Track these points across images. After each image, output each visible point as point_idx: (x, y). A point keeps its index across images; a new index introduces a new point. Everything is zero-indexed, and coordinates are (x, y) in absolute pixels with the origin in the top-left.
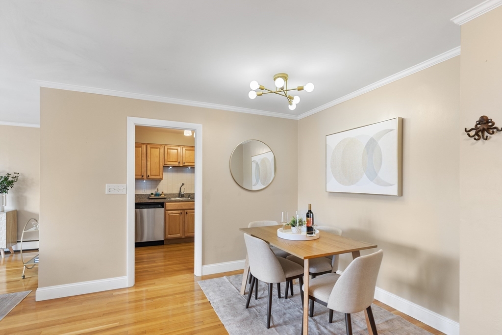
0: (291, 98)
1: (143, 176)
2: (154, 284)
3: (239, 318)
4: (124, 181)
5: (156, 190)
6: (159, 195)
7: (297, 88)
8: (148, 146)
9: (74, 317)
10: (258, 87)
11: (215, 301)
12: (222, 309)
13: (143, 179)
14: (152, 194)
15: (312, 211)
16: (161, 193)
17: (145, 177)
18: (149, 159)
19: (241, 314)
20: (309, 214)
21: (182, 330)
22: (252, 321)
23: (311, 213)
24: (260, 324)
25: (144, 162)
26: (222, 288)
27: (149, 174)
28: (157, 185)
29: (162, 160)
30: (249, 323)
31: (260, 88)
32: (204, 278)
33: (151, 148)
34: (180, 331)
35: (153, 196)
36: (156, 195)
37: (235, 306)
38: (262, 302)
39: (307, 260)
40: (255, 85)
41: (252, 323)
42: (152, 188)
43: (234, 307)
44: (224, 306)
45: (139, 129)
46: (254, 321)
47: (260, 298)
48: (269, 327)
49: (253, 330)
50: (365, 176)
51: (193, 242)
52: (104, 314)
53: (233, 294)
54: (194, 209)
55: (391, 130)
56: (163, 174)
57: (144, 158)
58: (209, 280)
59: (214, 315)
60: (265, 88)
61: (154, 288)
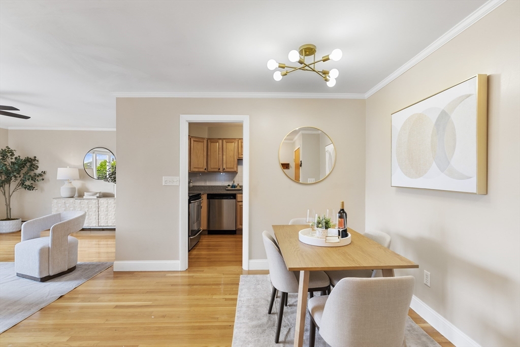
0: (325, 73)
1: (219, 169)
2: (203, 271)
3: (255, 323)
4: (177, 174)
5: (233, 182)
6: (235, 187)
7: (321, 59)
8: (224, 141)
9: (127, 289)
10: (277, 65)
11: (242, 299)
12: (244, 309)
13: (220, 172)
14: (229, 186)
15: (345, 210)
16: (237, 185)
17: (221, 170)
18: (225, 153)
19: (259, 319)
20: (342, 214)
21: (193, 322)
22: (265, 330)
23: (344, 212)
24: (271, 336)
25: (221, 155)
26: (259, 286)
27: (224, 167)
28: (234, 177)
29: (236, 153)
30: (260, 331)
31: (279, 67)
32: (250, 272)
33: (227, 142)
34: (192, 322)
35: (229, 188)
36: (233, 186)
37: (259, 308)
38: (289, 311)
39: (303, 271)
40: (272, 65)
41: (264, 331)
42: (229, 180)
43: (257, 310)
44: (248, 307)
45: (192, 125)
46: (267, 331)
47: (290, 306)
48: (277, 341)
49: (259, 341)
50: (434, 164)
51: (242, 234)
52: (147, 292)
53: (266, 295)
54: (242, 202)
55: (468, 96)
56: (237, 167)
57: (221, 153)
58: (252, 275)
59: (232, 315)
60: (286, 65)
61: (200, 275)
